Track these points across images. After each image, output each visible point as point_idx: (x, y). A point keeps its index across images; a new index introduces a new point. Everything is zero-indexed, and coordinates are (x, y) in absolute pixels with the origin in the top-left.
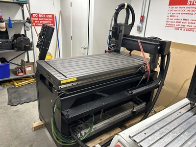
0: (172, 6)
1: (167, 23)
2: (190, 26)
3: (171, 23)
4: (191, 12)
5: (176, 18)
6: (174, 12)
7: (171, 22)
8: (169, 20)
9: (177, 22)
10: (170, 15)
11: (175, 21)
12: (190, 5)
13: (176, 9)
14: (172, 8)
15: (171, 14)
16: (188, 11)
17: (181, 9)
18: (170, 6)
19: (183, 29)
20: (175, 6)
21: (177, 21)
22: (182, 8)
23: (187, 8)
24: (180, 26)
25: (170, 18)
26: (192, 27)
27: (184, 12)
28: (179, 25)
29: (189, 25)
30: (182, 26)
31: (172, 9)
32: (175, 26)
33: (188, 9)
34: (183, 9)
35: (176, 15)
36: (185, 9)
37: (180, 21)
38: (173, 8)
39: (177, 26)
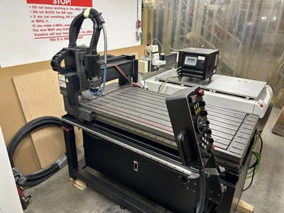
0: (34, 5)
1: (35, 33)
2: (66, 33)
3: (41, 33)
4: (61, 15)
5: (47, 24)
6: (39, 14)
7: (41, 30)
8: (36, 28)
9: (49, 30)
10: (35, 19)
11: (47, 28)
12: (57, 4)
13: (41, 10)
14: (34, 7)
15: (37, 18)
16: (57, 12)
17: (48, 10)
18: (31, 5)
19: (60, 38)
20: (38, 5)
21: (49, 28)
22: (48, 8)
23: (55, 8)
24: (55, 35)
25: (35, 23)
27: (53, 15)
28: (53, 34)
30: (57, 34)
31: (34, 9)
32: (49, 36)
33: (56, 10)
34: (50, 10)
35: (45, 19)
36: (53, 10)
37: (52, 27)
38: (36, 7)
39: (52, 36)
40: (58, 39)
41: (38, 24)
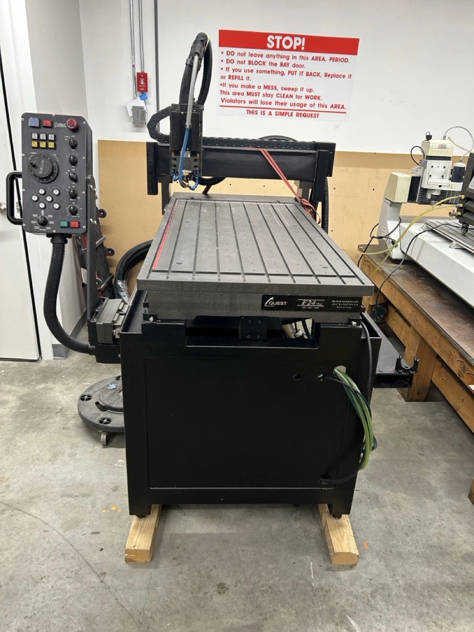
0: (231, 49)
1: (224, 96)
2: (282, 104)
3: (234, 97)
4: (278, 68)
5: (246, 83)
6: (236, 66)
7: (235, 94)
8: (227, 89)
9: (249, 94)
10: (227, 74)
11: (245, 90)
12: (274, 48)
13: (241, 59)
14: (228, 53)
15: (231, 73)
16: (271, 64)
17: (253, 59)
18: (225, 49)
19: (267, 111)
20: (237, 50)
21: (250, 90)
22: (256, 55)
23: (268, 56)
24: (259, 105)
25: (229, 82)
26: (288, 107)
27: (262, 68)
28: (256, 102)
29: (281, 100)
30: (262, 103)
31: (230, 57)
32: (247, 104)
33: (271, 60)
34: (259, 59)
35: (244, 75)
36: (264, 59)
37: (256, 90)
38: (232, 53)
39: (253, 105)
40: (263, 113)
41: (232, 82)
